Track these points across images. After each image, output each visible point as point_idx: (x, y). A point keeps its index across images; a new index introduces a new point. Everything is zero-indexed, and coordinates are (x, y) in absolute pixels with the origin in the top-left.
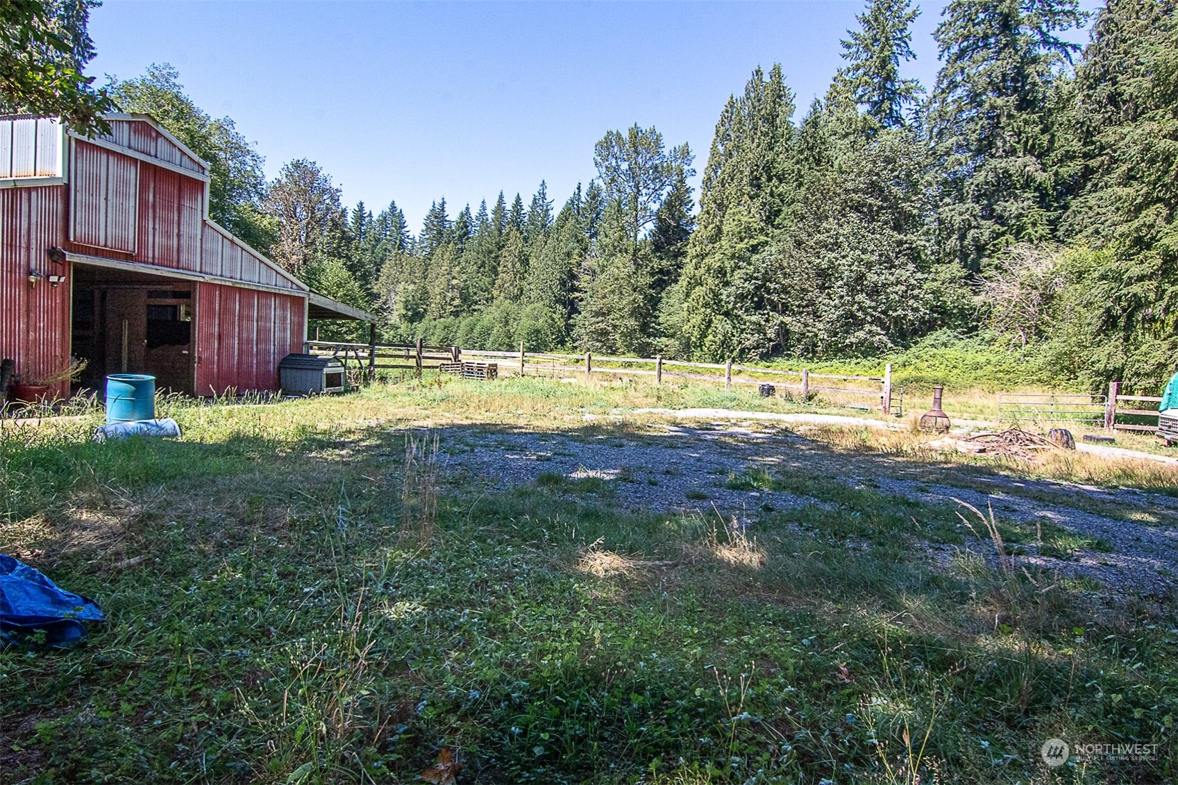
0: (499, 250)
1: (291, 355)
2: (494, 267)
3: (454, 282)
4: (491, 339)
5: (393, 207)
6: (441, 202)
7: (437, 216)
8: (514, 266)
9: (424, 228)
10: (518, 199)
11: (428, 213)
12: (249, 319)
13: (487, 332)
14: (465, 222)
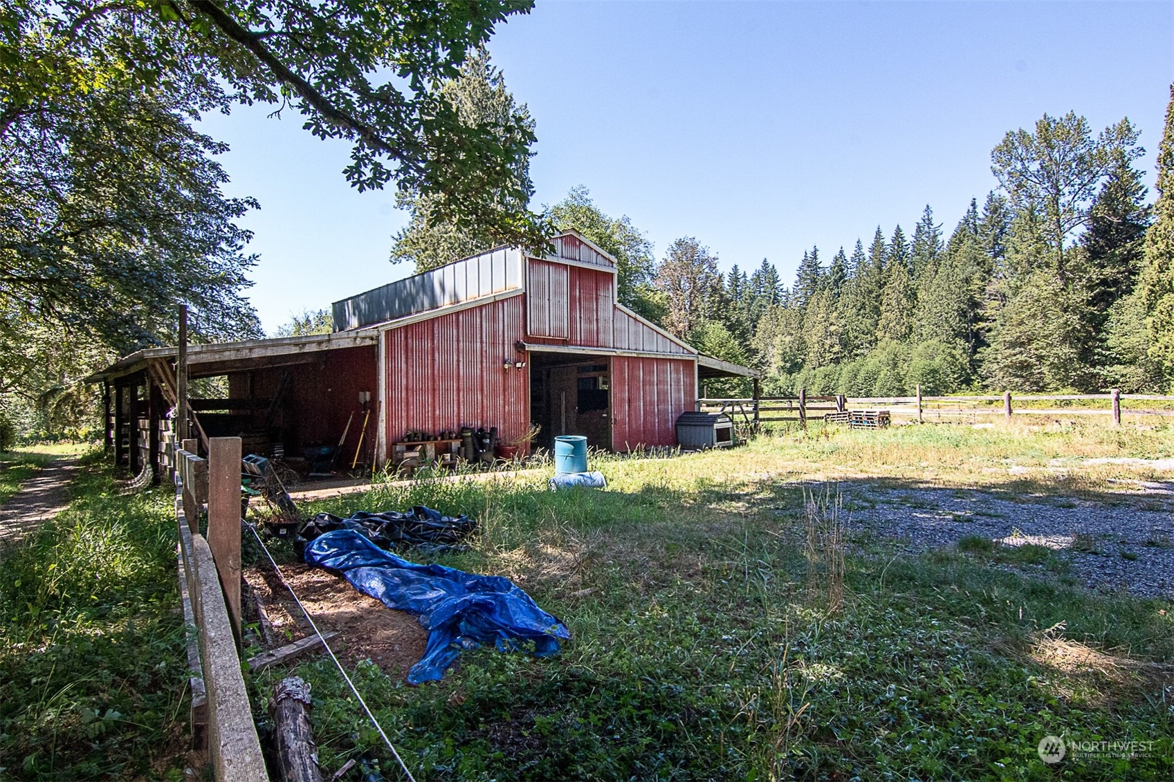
0: (880, 288)
1: (685, 413)
2: (876, 307)
3: (832, 328)
4: (878, 384)
5: (765, 264)
6: (813, 250)
7: (811, 264)
8: (899, 303)
9: (797, 278)
10: (898, 230)
11: (800, 264)
12: (651, 384)
13: (872, 377)
14: (840, 265)
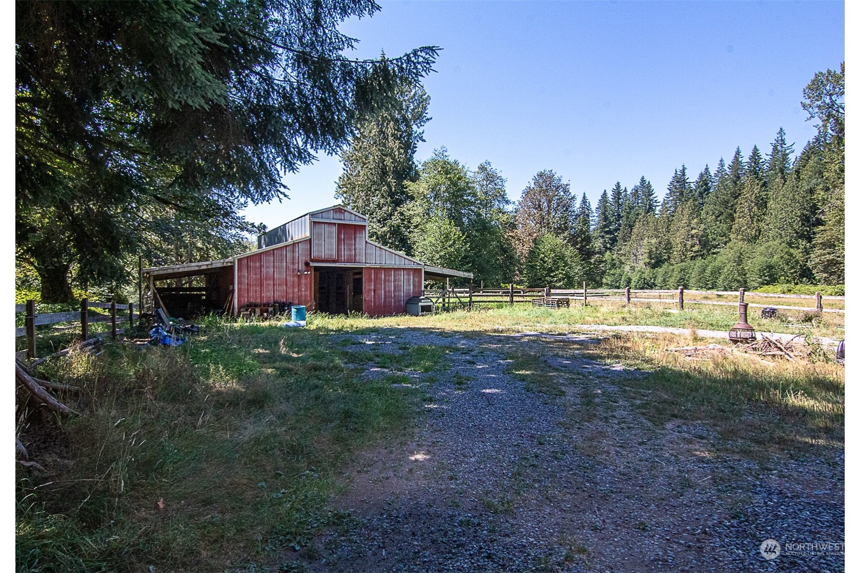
0: (736, 198)
2: (731, 215)
3: (694, 232)
4: (722, 277)
5: (643, 180)
6: (682, 168)
7: (680, 181)
8: (750, 210)
9: (668, 192)
10: (755, 150)
11: (671, 179)
13: (717, 272)
14: (704, 181)
